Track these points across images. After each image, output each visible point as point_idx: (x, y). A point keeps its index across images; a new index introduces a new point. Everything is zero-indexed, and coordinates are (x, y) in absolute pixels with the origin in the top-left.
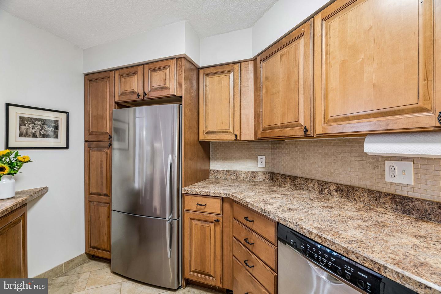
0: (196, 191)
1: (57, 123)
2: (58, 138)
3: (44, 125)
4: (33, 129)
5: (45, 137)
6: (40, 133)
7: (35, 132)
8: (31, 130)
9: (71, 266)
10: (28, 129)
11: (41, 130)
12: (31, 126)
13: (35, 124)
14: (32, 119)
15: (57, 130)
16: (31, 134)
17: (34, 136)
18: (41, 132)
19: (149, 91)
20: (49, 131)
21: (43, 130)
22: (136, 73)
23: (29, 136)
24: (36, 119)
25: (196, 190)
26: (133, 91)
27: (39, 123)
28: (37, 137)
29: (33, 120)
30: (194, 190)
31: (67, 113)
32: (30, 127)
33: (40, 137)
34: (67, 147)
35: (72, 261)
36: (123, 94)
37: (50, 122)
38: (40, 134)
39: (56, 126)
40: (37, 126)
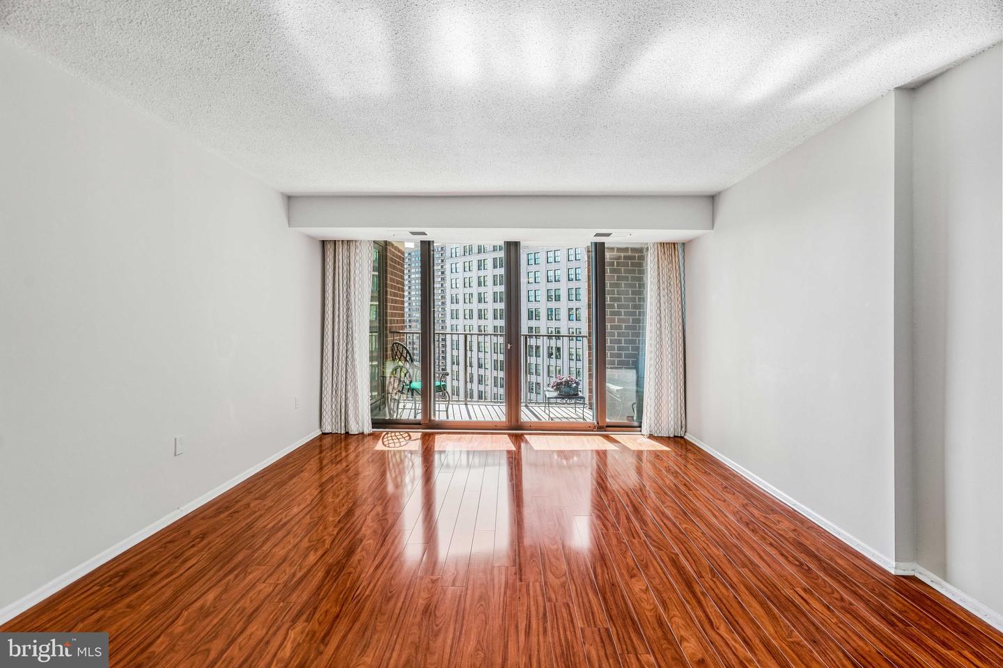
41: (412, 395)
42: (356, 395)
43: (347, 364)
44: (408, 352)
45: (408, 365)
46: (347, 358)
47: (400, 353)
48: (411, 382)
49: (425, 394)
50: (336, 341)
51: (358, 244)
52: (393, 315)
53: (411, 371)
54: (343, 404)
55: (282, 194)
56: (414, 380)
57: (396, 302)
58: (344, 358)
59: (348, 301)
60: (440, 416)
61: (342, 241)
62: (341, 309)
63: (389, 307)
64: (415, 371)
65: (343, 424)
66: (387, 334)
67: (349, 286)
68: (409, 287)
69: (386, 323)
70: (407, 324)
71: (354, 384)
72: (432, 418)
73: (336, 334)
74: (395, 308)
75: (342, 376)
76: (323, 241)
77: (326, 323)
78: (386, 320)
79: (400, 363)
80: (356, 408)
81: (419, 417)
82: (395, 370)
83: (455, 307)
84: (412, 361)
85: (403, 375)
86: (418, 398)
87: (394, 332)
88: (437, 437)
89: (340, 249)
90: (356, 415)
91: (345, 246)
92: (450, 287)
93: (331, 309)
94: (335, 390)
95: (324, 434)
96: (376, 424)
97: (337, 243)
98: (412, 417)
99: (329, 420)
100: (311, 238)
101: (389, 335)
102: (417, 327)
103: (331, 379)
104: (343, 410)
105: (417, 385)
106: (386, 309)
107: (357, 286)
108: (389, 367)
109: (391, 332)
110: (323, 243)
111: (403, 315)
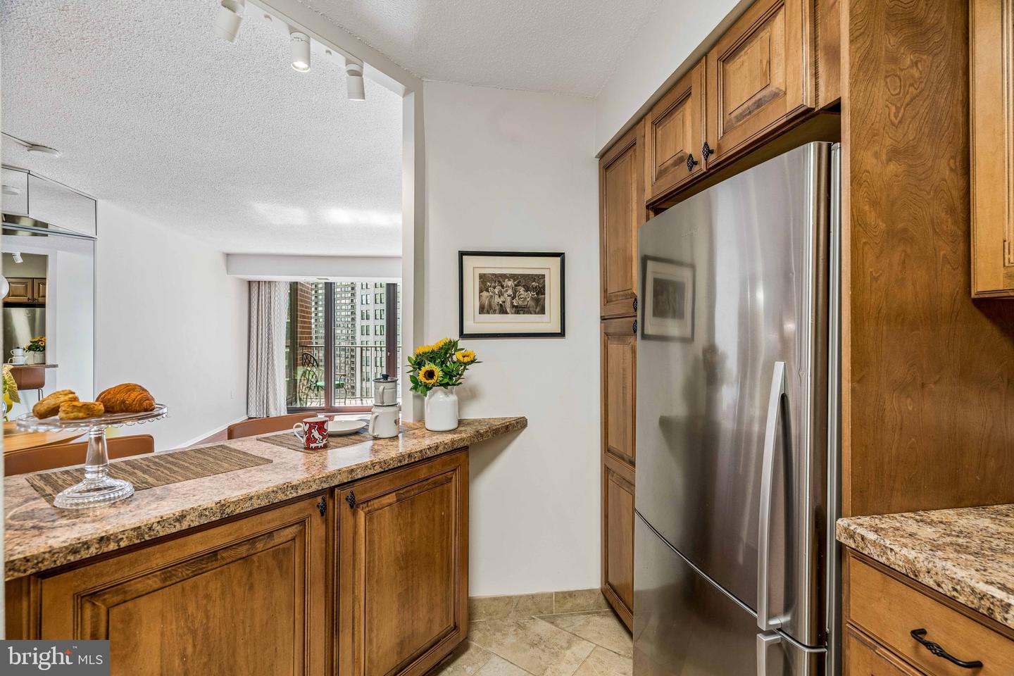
0: (907, 561)
1: (542, 281)
2: (544, 313)
3: (519, 288)
4: (499, 296)
5: (521, 312)
6: (512, 303)
7: (504, 302)
8: (498, 300)
9: (569, 605)
10: (492, 296)
11: (513, 298)
12: (496, 291)
13: (502, 286)
14: (497, 277)
15: (543, 296)
16: (497, 308)
17: (503, 310)
18: (514, 301)
19: (721, 133)
20: (528, 300)
21: (517, 298)
22: (688, 95)
23: (494, 312)
24: (504, 276)
25: (912, 555)
26: (679, 155)
27: (510, 283)
28: (507, 313)
29: (499, 279)
30: (896, 548)
31: (560, 255)
32: (495, 293)
33: (512, 313)
34: (562, 334)
35: (571, 595)
36: (661, 174)
37: (529, 278)
38: (513, 306)
39: (541, 286)
40: (507, 291)
41: (318, 390)
42: (275, 390)
43: (268, 368)
44: (314, 359)
45: (314, 370)
46: (268, 364)
47: (308, 361)
48: (317, 382)
49: (327, 389)
50: (259, 352)
51: (277, 284)
52: (302, 333)
53: (317, 374)
54: (265, 396)
55: (224, 253)
56: (319, 380)
57: (305, 322)
58: (266, 364)
59: (269, 324)
60: (338, 403)
61: (265, 282)
62: (264, 330)
63: (299, 327)
64: (320, 373)
65: (265, 411)
66: (297, 347)
67: (270, 313)
68: (316, 303)
69: (297, 339)
70: (314, 341)
71: (274, 382)
72: (333, 405)
73: (260, 347)
74: (303, 328)
75: (264, 377)
76: (250, 282)
77: (252, 339)
78: (297, 337)
79: (309, 369)
80: (275, 399)
81: (324, 405)
82: (305, 372)
83: (365, 323)
84: (318, 365)
85: (310, 377)
86: (322, 393)
87: (303, 346)
88: (335, 417)
89: (262, 287)
90: (275, 404)
91: (267, 285)
92: (360, 303)
93: (255, 330)
94: (259, 388)
95: (250, 418)
96: (289, 411)
97: (261, 283)
98: (318, 406)
99: (255, 408)
100: (242, 280)
101: (299, 348)
102: (321, 342)
103: (255, 383)
104: (265, 401)
105: (321, 383)
106: (297, 328)
107: (276, 313)
108: (300, 370)
109: (300, 346)
110: (250, 283)
111: (310, 333)
